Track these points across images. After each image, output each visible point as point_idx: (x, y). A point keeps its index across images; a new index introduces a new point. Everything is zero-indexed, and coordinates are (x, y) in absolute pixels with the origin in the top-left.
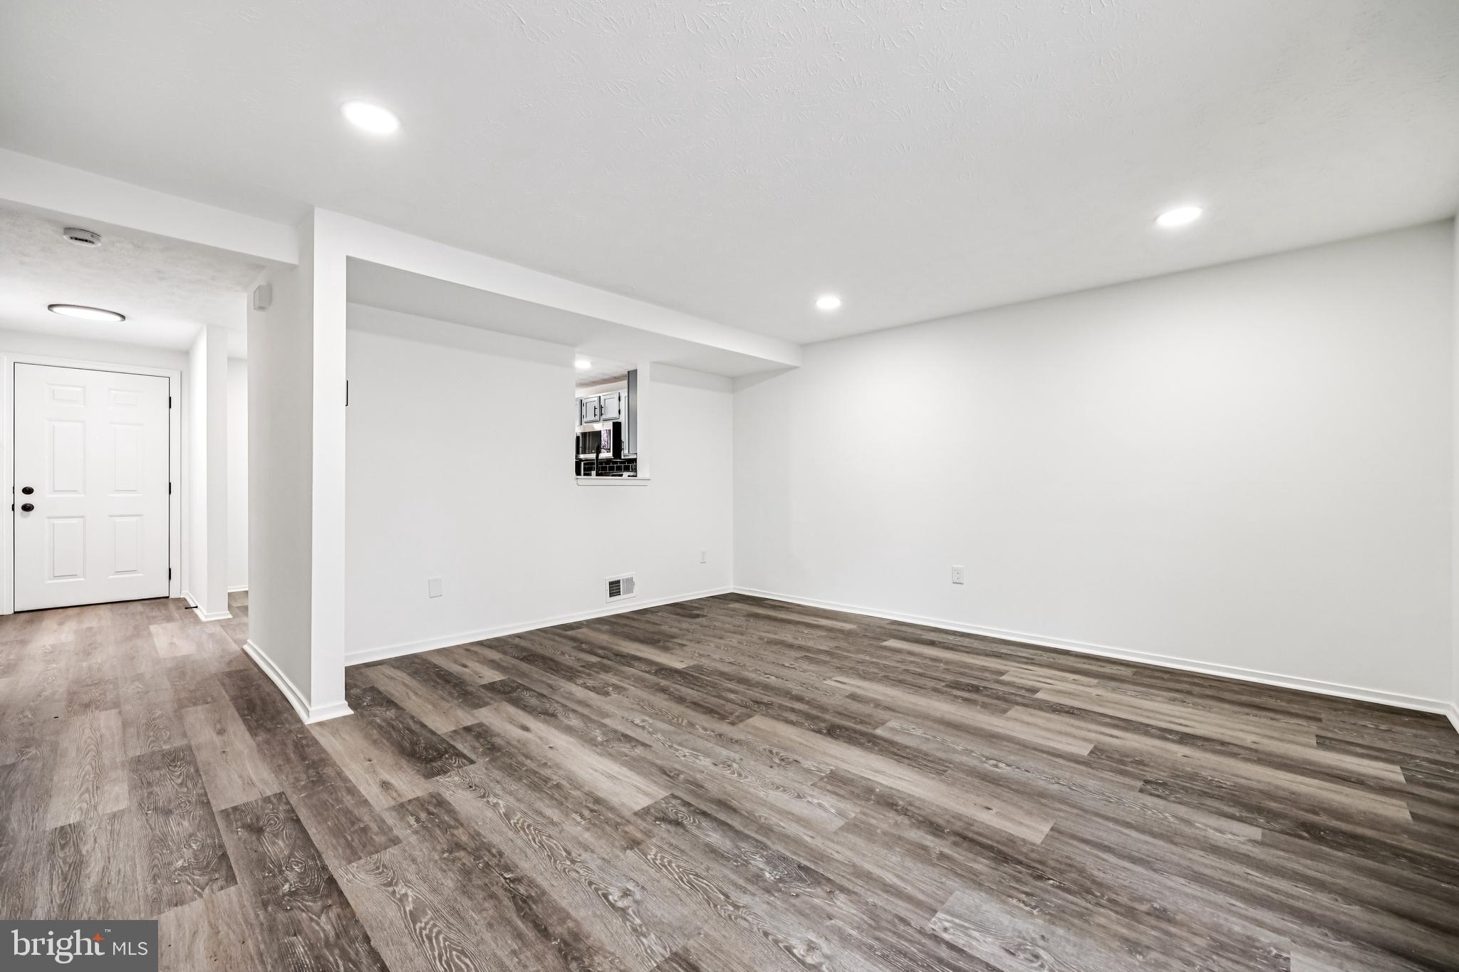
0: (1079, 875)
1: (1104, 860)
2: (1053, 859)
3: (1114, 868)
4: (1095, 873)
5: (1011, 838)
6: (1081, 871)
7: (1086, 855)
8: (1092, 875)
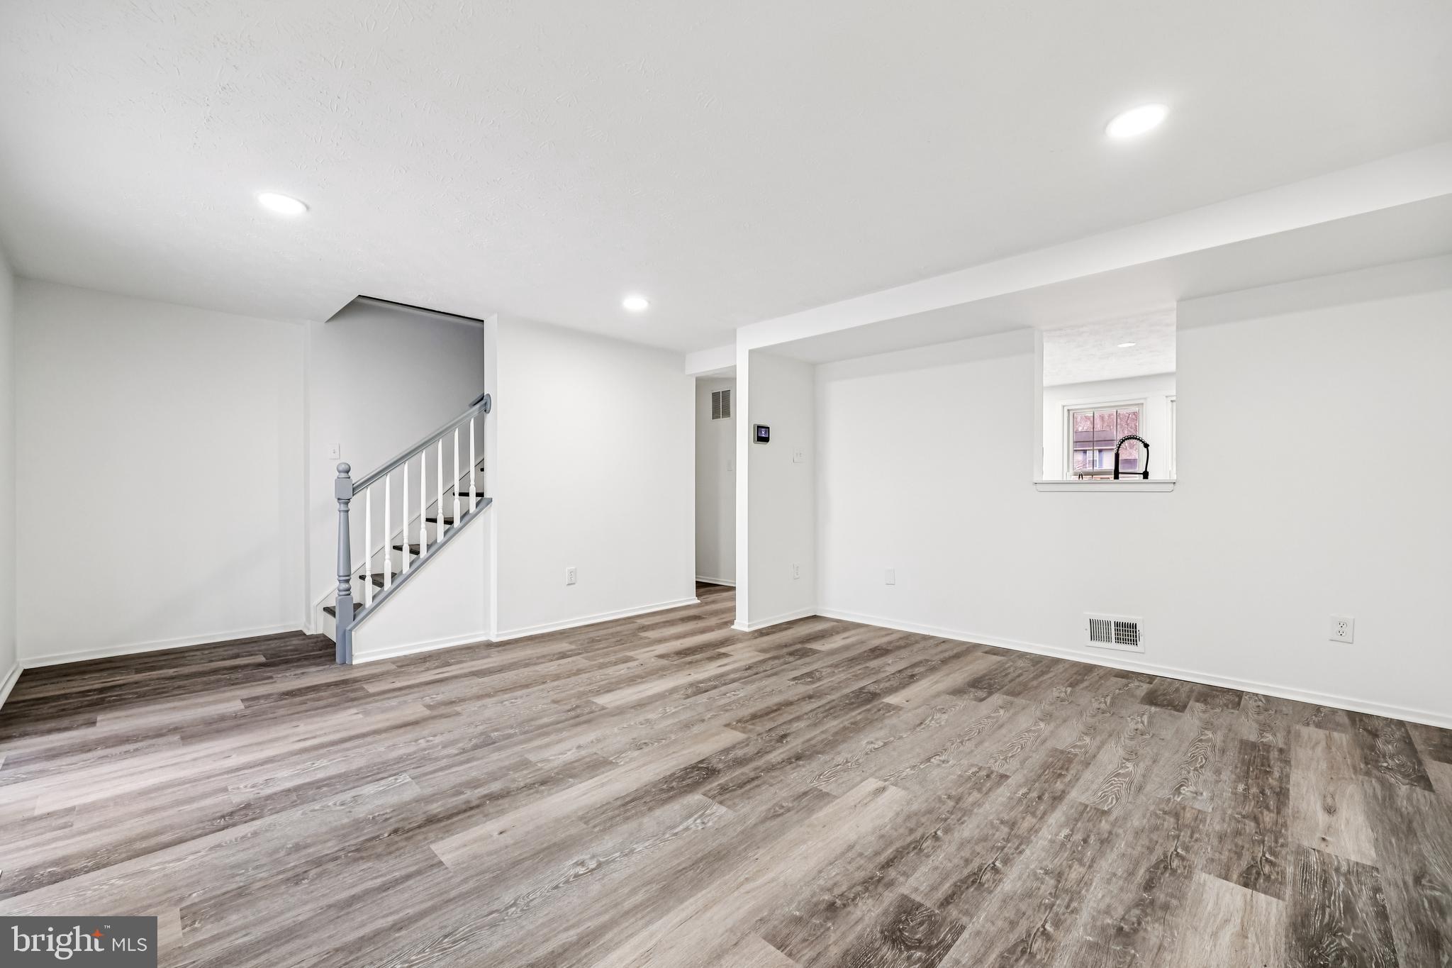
0: (376, 853)
1: (376, 878)
2: (406, 846)
3: (361, 879)
4: (370, 864)
5: (450, 833)
6: (379, 856)
7: (391, 869)
8: (368, 861)
